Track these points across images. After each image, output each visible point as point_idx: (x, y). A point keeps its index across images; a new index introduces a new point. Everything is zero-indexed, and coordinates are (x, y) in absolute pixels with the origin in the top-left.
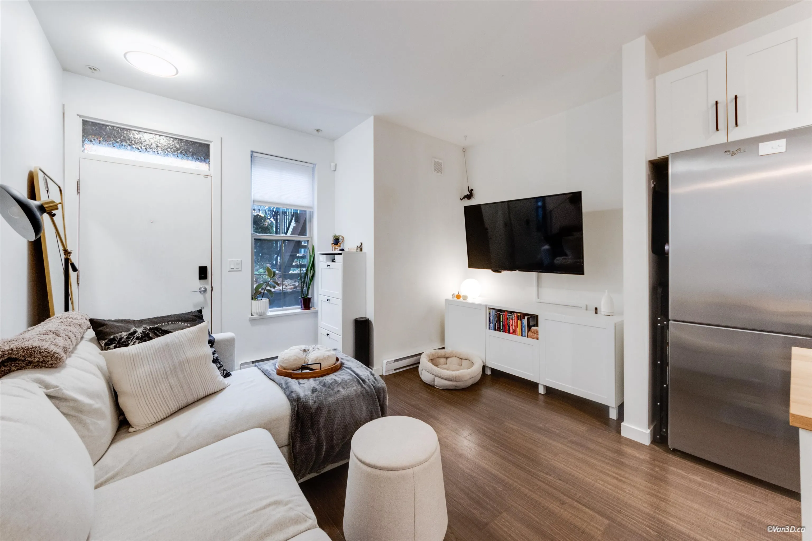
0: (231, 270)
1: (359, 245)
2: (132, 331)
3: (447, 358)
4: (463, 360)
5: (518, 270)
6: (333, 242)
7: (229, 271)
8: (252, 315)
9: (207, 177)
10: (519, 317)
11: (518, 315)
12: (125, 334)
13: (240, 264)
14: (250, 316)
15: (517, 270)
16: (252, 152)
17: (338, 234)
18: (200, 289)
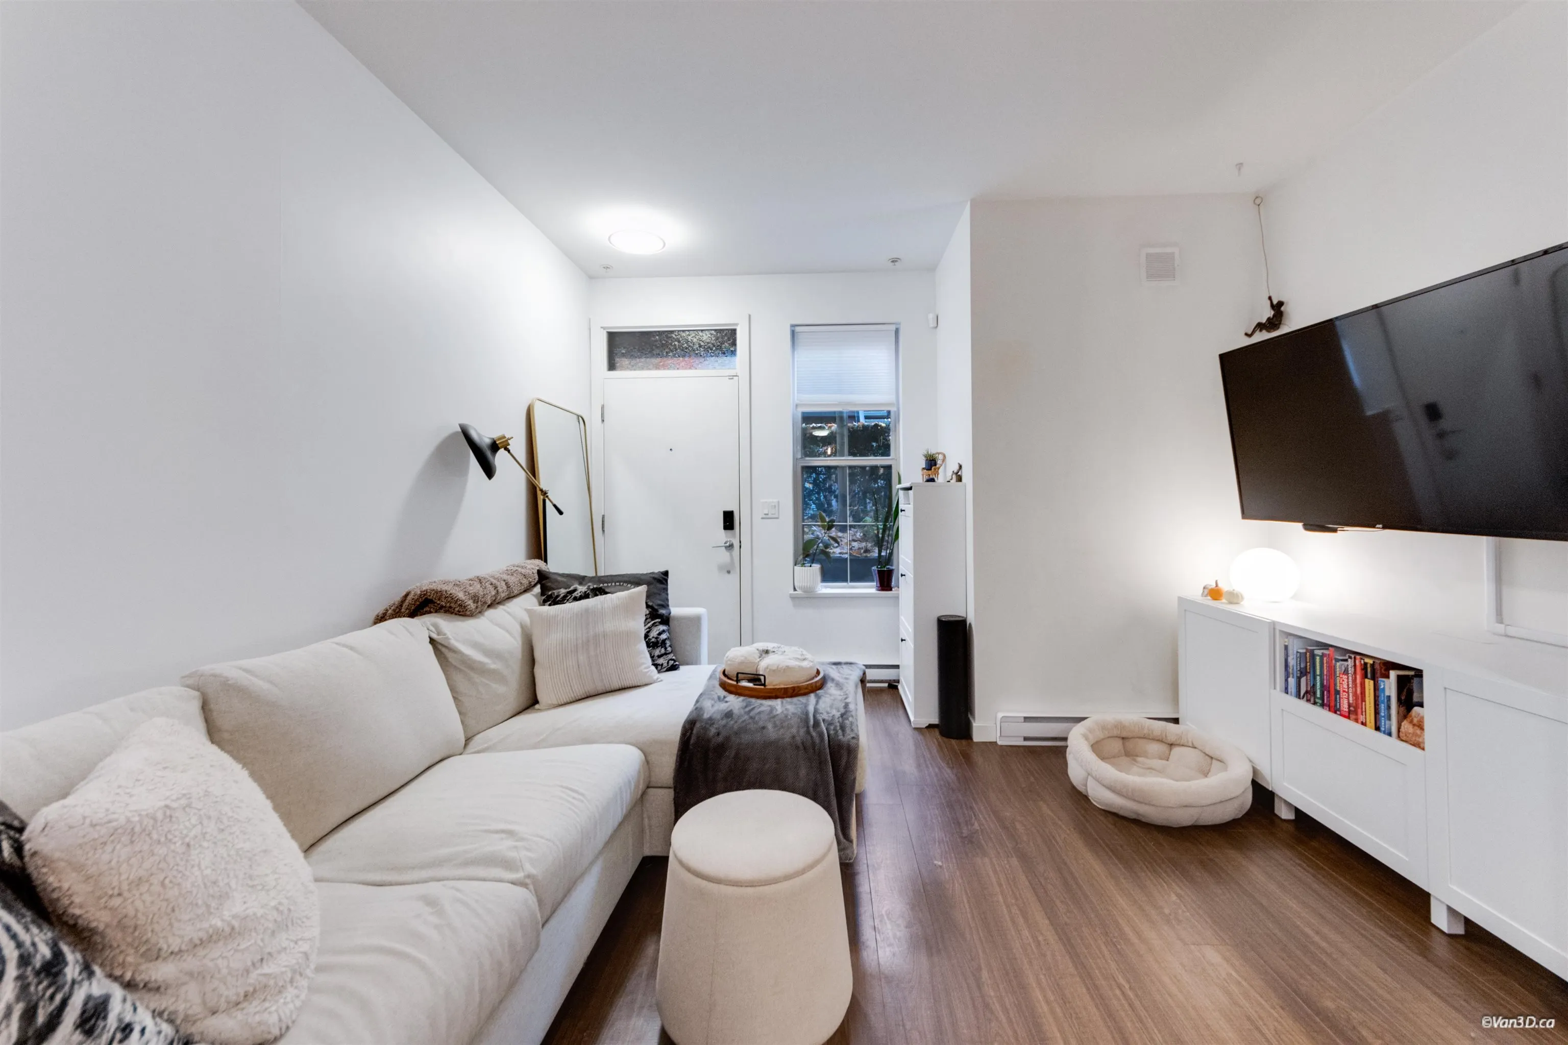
0: (764, 516)
1: (956, 468)
2: (572, 588)
3: (1171, 745)
4: (1214, 761)
5: (1381, 526)
6: (924, 467)
7: (762, 518)
8: (795, 589)
9: (732, 379)
10: (1369, 670)
11: (1366, 664)
12: (563, 591)
13: (777, 506)
14: (792, 592)
15: (1378, 526)
16: (793, 326)
17: (933, 451)
18: (725, 543)
